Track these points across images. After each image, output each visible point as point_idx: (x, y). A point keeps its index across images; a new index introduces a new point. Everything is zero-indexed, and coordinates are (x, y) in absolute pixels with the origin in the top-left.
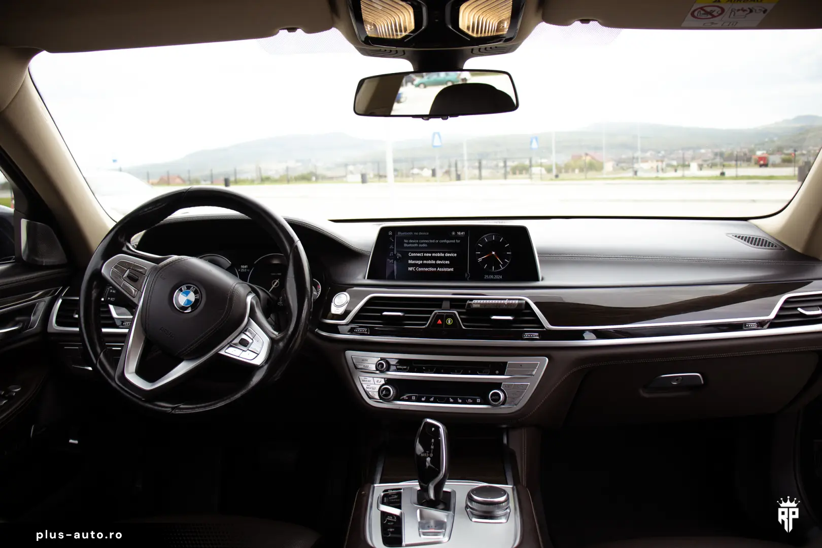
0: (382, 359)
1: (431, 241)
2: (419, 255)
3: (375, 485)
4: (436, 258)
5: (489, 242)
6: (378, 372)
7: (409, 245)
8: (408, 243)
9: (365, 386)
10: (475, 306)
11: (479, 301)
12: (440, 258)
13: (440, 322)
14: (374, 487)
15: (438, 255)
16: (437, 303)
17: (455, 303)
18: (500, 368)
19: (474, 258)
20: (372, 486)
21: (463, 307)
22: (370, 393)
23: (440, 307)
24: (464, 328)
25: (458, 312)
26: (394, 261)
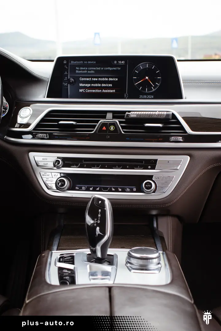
0: (58, 158)
1: (98, 69)
2: (88, 79)
3: (53, 252)
4: (101, 82)
5: (143, 69)
6: (55, 168)
7: (80, 72)
8: (80, 70)
9: (45, 179)
10: (132, 116)
11: (135, 113)
12: (105, 82)
13: (104, 128)
14: (52, 253)
15: (103, 79)
16: (103, 114)
17: (117, 114)
18: (152, 164)
19: (131, 82)
20: (50, 252)
21: (123, 117)
22: (49, 184)
23: (104, 117)
24: (123, 133)
25: (119, 121)
26: (68, 84)
